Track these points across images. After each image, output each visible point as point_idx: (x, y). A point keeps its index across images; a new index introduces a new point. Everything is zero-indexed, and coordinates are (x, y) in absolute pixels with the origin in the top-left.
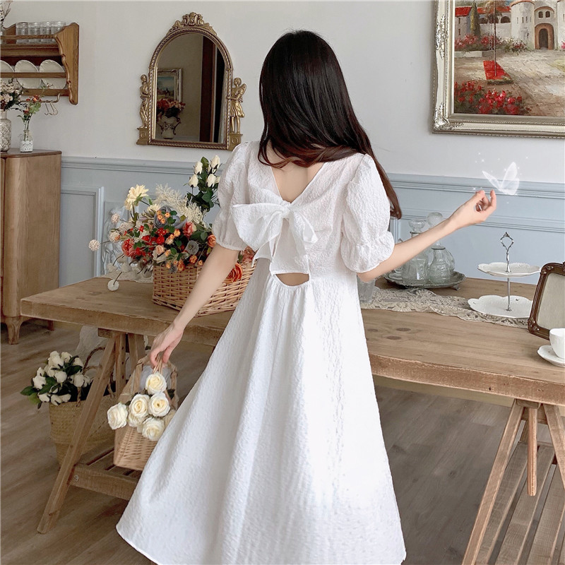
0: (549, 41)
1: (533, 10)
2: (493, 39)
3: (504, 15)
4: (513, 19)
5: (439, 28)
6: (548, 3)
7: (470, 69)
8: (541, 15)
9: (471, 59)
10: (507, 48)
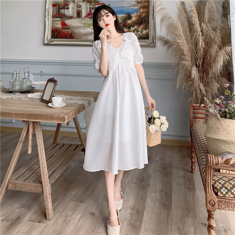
1: (76, 5)
2: (64, 14)
3: (67, 7)
4: (70, 8)
5: (47, 10)
6: (80, 3)
7: (57, 24)
8: (78, 7)
9: (57, 21)
10: (68, 17)
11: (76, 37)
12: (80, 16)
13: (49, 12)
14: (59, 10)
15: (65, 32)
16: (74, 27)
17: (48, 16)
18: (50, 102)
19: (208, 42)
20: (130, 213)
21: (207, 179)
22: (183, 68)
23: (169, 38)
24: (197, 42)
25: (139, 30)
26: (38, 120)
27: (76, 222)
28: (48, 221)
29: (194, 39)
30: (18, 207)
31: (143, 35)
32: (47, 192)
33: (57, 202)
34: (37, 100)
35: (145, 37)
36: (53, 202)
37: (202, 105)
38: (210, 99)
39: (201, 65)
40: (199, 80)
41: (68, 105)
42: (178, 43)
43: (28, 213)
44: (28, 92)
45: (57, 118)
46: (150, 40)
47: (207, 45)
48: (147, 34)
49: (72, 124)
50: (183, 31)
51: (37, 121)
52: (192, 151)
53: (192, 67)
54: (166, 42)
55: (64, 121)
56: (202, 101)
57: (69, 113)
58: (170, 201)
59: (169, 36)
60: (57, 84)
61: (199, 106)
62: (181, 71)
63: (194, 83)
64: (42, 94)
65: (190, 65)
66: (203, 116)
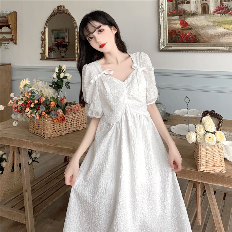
0: (207, 11)
2: (183, 11)
4: (191, 2)
5: (160, 7)
7: (174, 24)
9: (175, 20)
11: (201, 40)
13: (163, 9)
14: (176, 7)
15: (187, 33)
16: (198, 27)
17: (162, 15)
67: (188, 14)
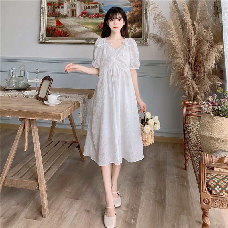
0: (75, 14)
1: (70, 5)
2: (58, 13)
3: (62, 6)
4: (64, 7)
5: (42, 9)
6: (74, 3)
7: (51, 23)
8: (72, 6)
9: (52, 19)
10: (63, 16)
11: (70, 36)
12: (74, 14)
13: (44, 11)
14: (54, 10)
15: (60, 30)
16: (68, 26)
17: (43, 15)
18: (46, 100)
19: (200, 40)
20: (124, 211)
21: (201, 177)
22: (176, 66)
23: (162, 36)
24: (189, 40)
25: (132, 28)
26: (34, 117)
27: (72, 219)
28: (44, 218)
29: (186, 37)
30: (14, 204)
31: (136, 33)
32: (43, 188)
33: (52, 199)
34: (32, 98)
35: (138, 35)
36: (49, 199)
37: (195, 103)
38: (203, 96)
39: (193, 63)
40: (192, 78)
41: (63, 103)
42: (171, 41)
43: (24, 210)
44: (24, 90)
45: (53, 116)
46: (142, 38)
47: (199, 44)
48: (140, 32)
49: (68, 121)
50: (175, 30)
51: (33, 119)
52: (186, 148)
53: (184, 65)
54: (159, 40)
55: (60, 118)
56: (195, 99)
57: (65, 110)
58: (165, 199)
59: (162, 34)
60: (52, 82)
61: (191, 104)
62: (174, 68)
63: (187, 81)
64: (38, 91)
65: (183, 63)
66: (196, 113)
67: (61, 16)
